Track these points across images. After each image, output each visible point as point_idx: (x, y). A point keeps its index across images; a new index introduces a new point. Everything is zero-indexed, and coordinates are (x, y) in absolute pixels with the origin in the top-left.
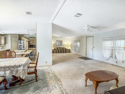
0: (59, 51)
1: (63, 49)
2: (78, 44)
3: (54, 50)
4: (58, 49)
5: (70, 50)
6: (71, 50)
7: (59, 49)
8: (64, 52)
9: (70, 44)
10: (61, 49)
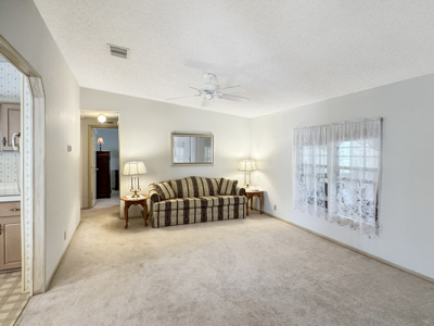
0: (187, 208)
1: (217, 188)
2: (356, 154)
3: (155, 198)
4: (179, 195)
5: (261, 195)
6: (273, 198)
7: (187, 188)
8: (228, 211)
9: (261, 153)
10: (203, 188)
